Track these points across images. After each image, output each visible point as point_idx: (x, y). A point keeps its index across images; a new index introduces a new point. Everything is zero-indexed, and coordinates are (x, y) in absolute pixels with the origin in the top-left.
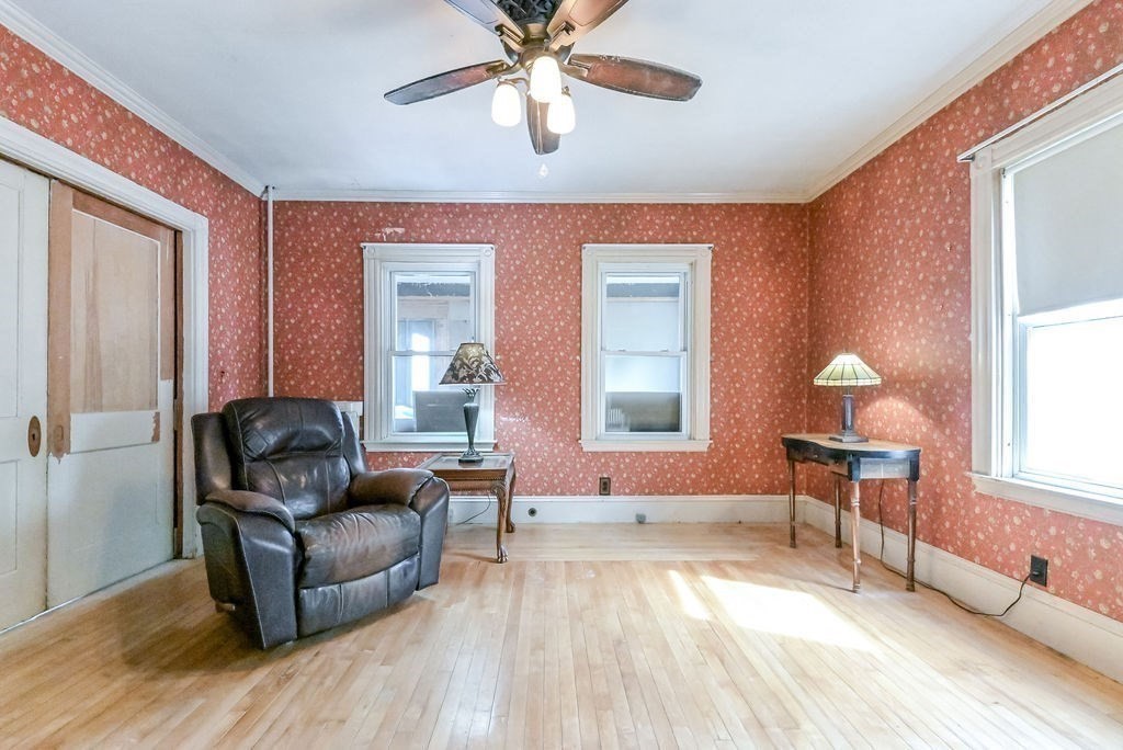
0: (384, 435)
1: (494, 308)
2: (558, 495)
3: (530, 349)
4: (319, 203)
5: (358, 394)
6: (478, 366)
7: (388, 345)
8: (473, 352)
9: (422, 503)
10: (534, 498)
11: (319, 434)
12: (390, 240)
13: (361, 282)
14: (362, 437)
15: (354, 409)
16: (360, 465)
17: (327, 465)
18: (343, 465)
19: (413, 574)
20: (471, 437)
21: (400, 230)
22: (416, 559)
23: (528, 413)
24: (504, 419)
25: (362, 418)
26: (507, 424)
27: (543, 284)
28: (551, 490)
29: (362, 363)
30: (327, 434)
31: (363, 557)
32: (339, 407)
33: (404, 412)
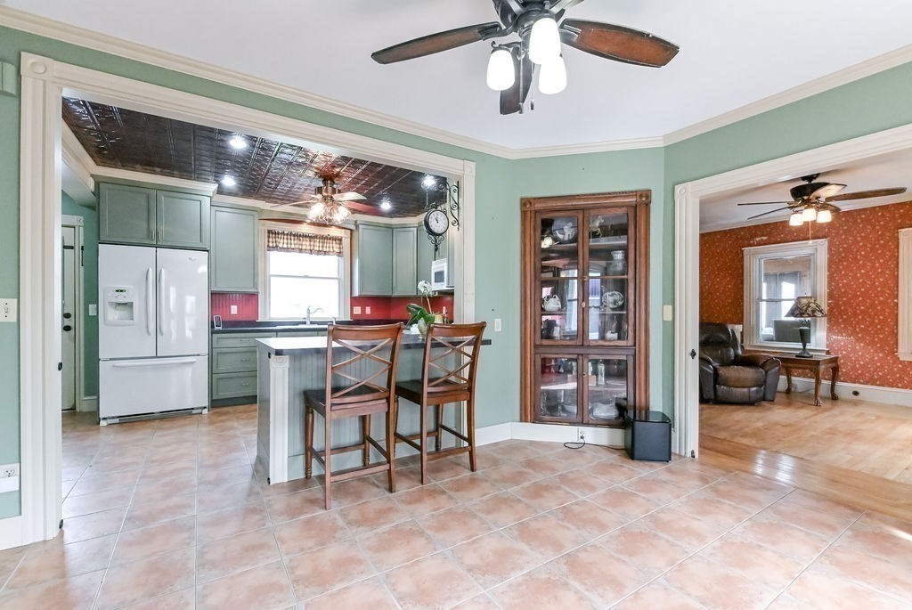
0: (755, 341)
1: (827, 273)
2: (877, 385)
3: (855, 296)
4: (720, 231)
5: (740, 321)
6: (807, 309)
7: (757, 295)
8: (804, 301)
9: (767, 368)
10: (857, 385)
11: (721, 338)
12: (759, 244)
13: (742, 266)
14: (742, 341)
15: (738, 328)
16: (740, 352)
17: (724, 350)
18: (732, 352)
19: (761, 394)
20: (804, 346)
21: (765, 238)
22: (762, 388)
23: (854, 333)
24: (834, 337)
25: (742, 333)
26: (838, 340)
27: (866, 257)
28: (872, 382)
29: (743, 306)
30: (724, 337)
31: (738, 379)
32: (730, 328)
33: (767, 330)
